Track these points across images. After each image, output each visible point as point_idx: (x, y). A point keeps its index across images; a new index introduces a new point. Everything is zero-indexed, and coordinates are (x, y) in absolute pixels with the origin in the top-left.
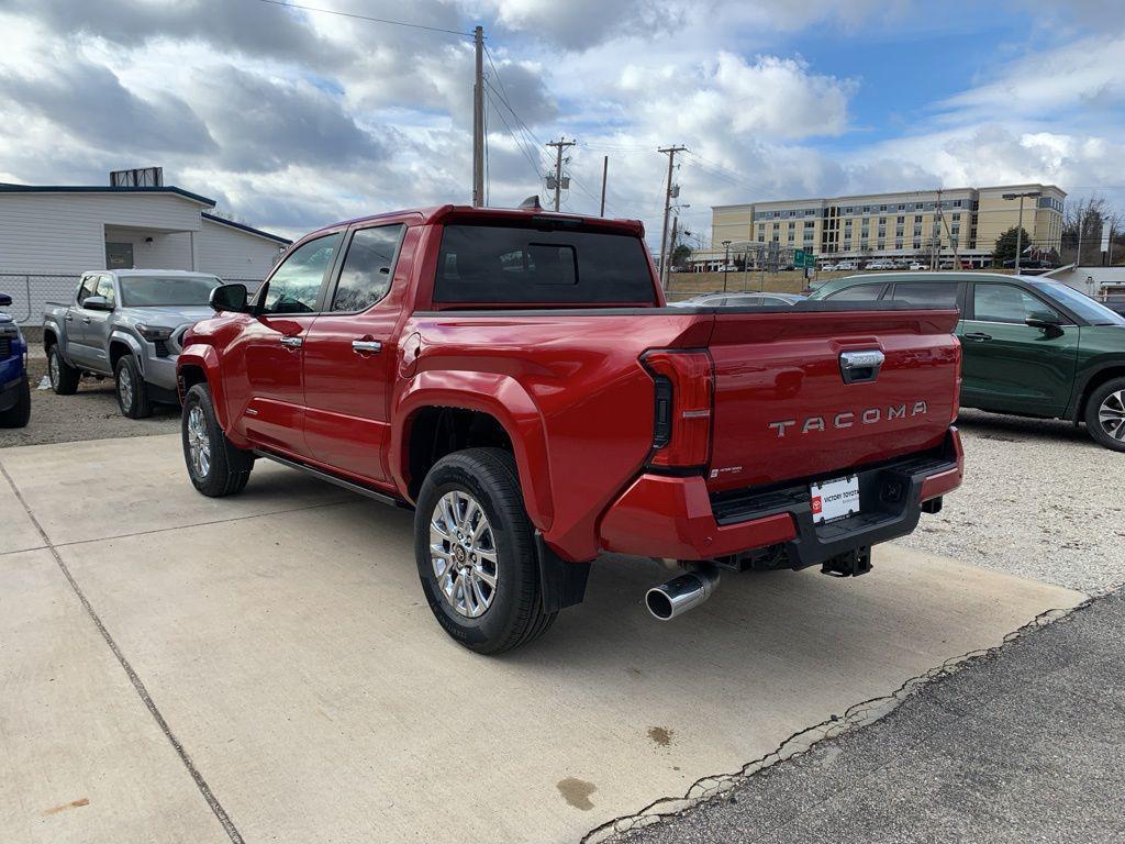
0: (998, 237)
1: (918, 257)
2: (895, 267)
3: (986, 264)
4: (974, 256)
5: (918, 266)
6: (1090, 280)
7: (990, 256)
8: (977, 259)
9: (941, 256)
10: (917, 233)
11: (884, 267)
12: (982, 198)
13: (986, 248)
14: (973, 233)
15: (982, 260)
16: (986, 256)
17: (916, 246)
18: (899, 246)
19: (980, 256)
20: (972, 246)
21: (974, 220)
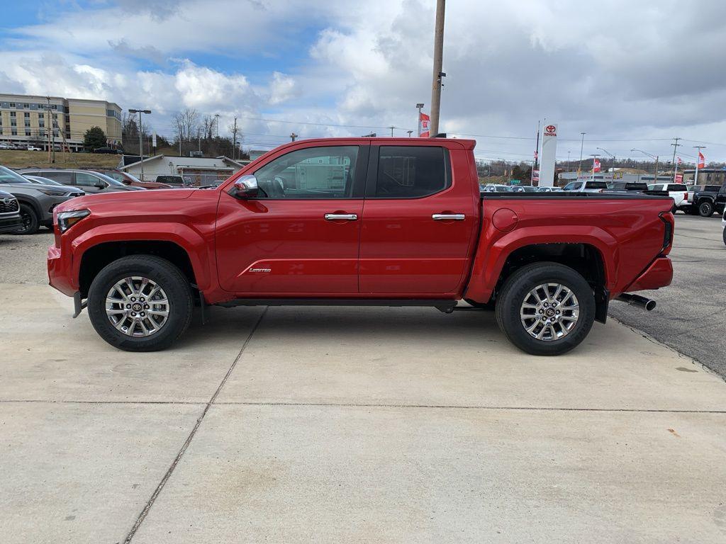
0: (85, 132)
1: (30, 141)
2: (16, 148)
3: (79, 149)
4: (70, 144)
5: (33, 148)
6: (171, 164)
7: (81, 144)
8: (73, 146)
9: (55, 143)
10: (28, 125)
11: (9, 147)
12: (71, 105)
13: (77, 139)
14: (68, 128)
15: (77, 147)
16: (78, 144)
17: (28, 134)
18: (14, 133)
19: (74, 144)
20: (68, 137)
21: (67, 119)
